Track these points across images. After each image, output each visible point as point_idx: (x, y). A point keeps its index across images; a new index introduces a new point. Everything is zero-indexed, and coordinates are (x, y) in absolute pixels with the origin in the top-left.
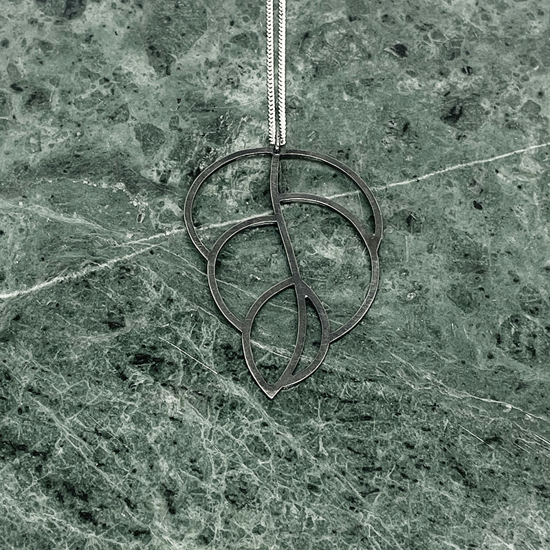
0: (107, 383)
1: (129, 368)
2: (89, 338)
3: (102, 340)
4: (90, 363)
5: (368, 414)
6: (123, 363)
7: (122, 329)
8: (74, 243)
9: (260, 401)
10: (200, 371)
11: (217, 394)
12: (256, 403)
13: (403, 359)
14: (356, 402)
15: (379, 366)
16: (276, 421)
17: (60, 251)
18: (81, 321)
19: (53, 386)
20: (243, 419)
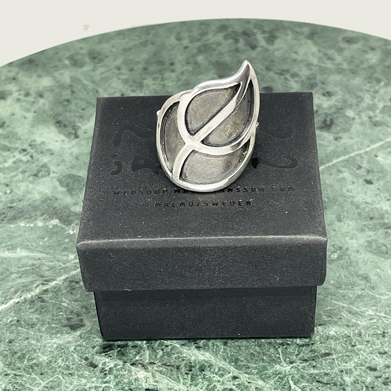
0: (79, 373)
1: (97, 357)
2: (54, 341)
3: (67, 340)
4: (60, 361)
5: (327, 351)
6: (90, 355)
7: (83, 328)
8: (22, 271)
9: (225, 360)
10: (163, 347)
11: (185, 362)
12: (222, 362)
13: (344, 303)
14: (312, 344)
15: (324, 312)
16: (245, 373)
17: (11, 279)
18: (43, 329)
19: (29, 386)
20: (214, 377)
